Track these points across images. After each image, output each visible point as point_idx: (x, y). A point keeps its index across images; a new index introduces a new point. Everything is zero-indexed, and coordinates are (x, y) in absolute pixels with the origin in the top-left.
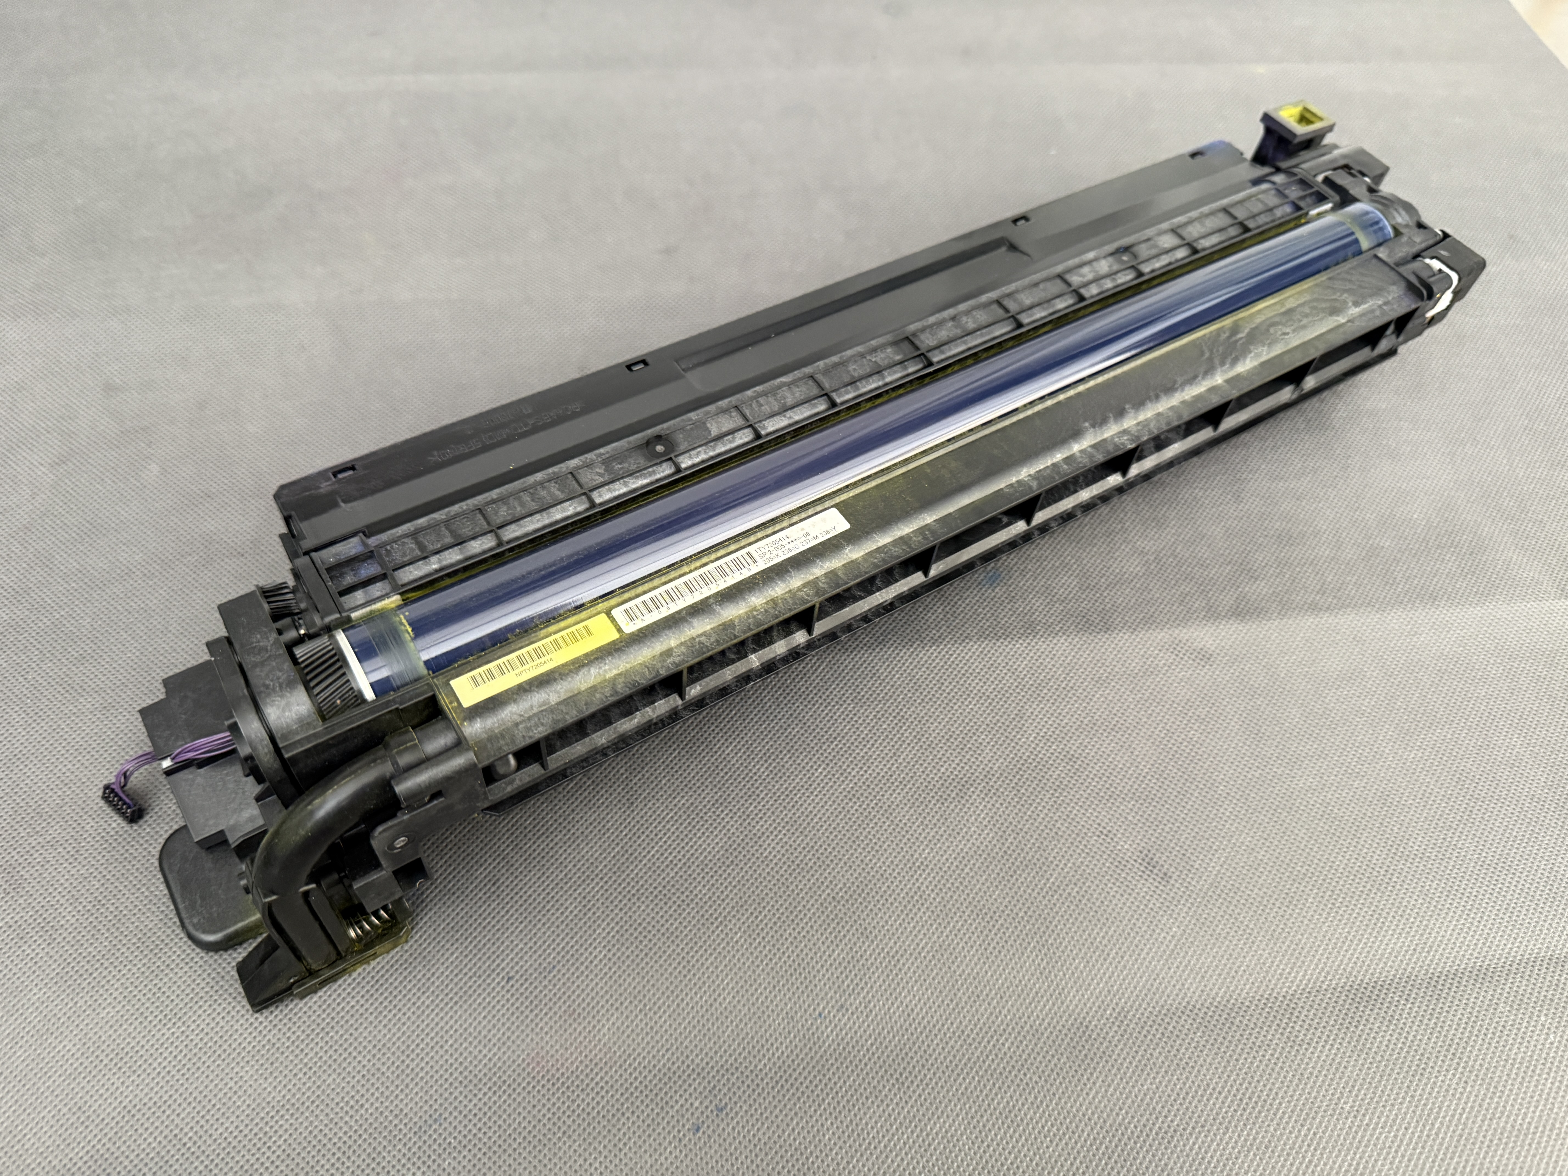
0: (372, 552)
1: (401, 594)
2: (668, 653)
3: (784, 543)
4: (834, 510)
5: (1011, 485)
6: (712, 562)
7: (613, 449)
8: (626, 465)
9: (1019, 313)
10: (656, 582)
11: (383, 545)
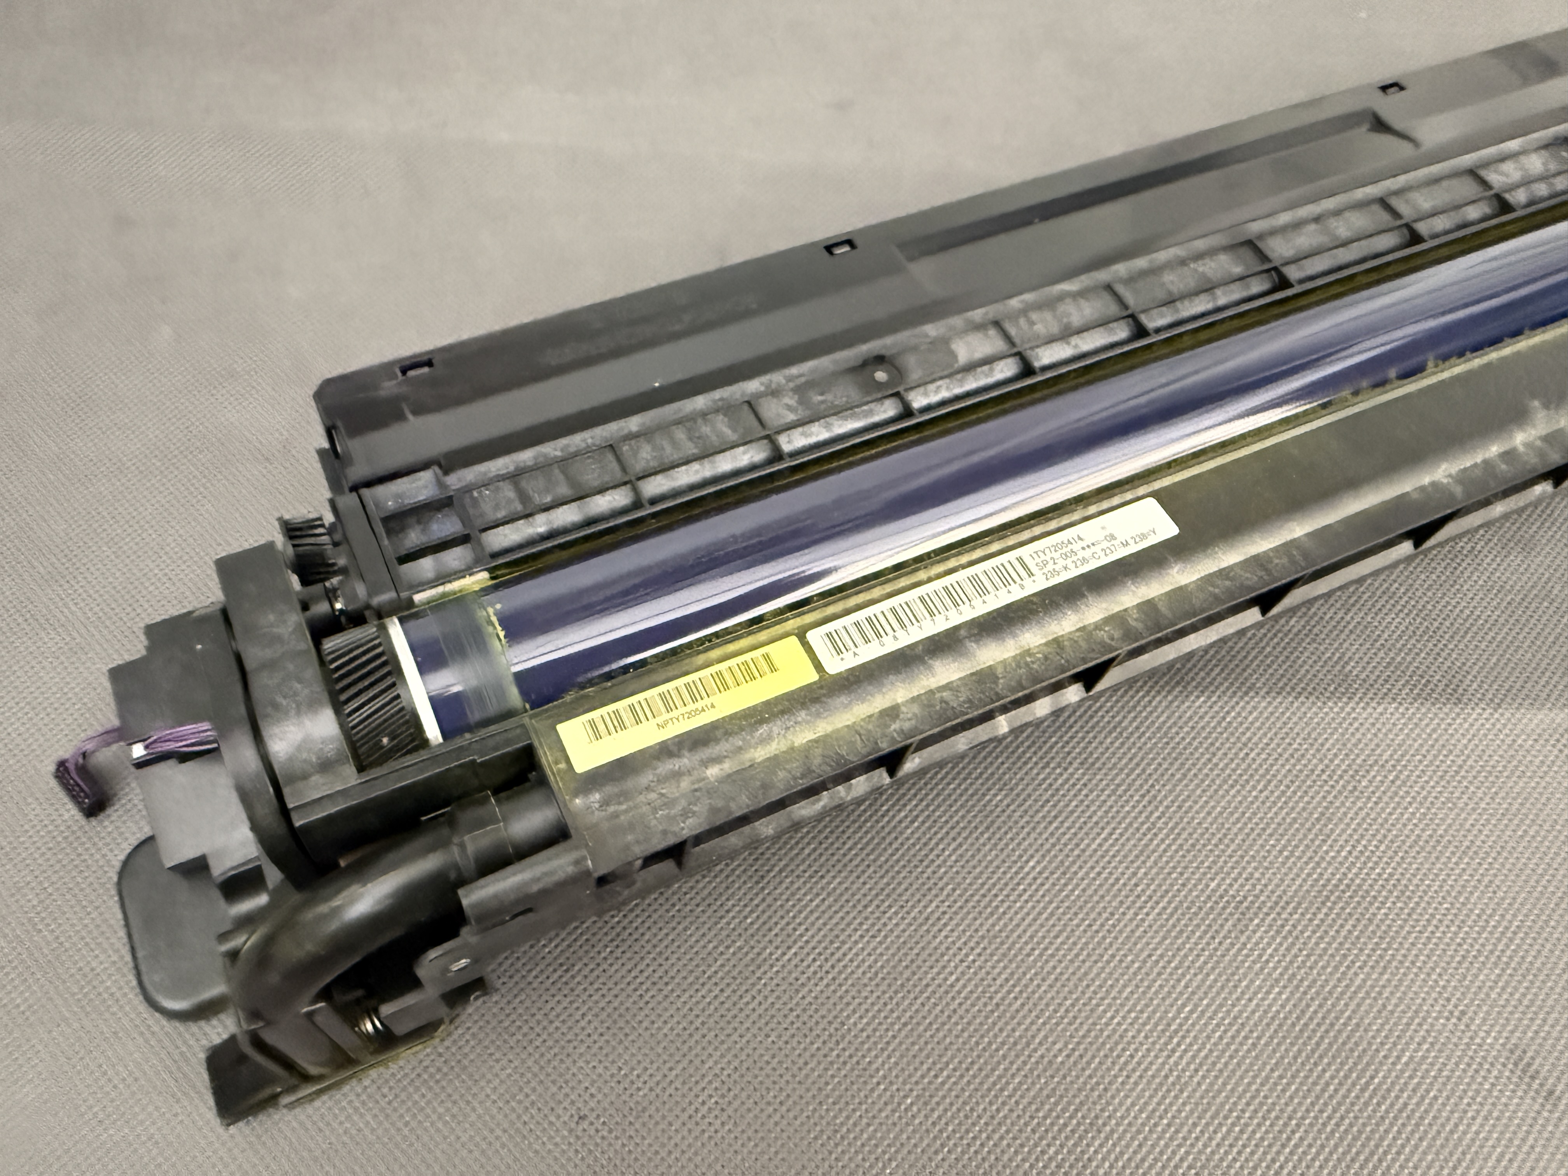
0: (451, 497)
1: (490, 570)
2: (892, 713)
3: (1076, 547)
4: (1152, 502)
5: (1422, 489)
6: (964, 567)
7: (813, 371)
8: (829, 397)
9: (1415, 221)
10: (876, 592)
11: (468, 489)
